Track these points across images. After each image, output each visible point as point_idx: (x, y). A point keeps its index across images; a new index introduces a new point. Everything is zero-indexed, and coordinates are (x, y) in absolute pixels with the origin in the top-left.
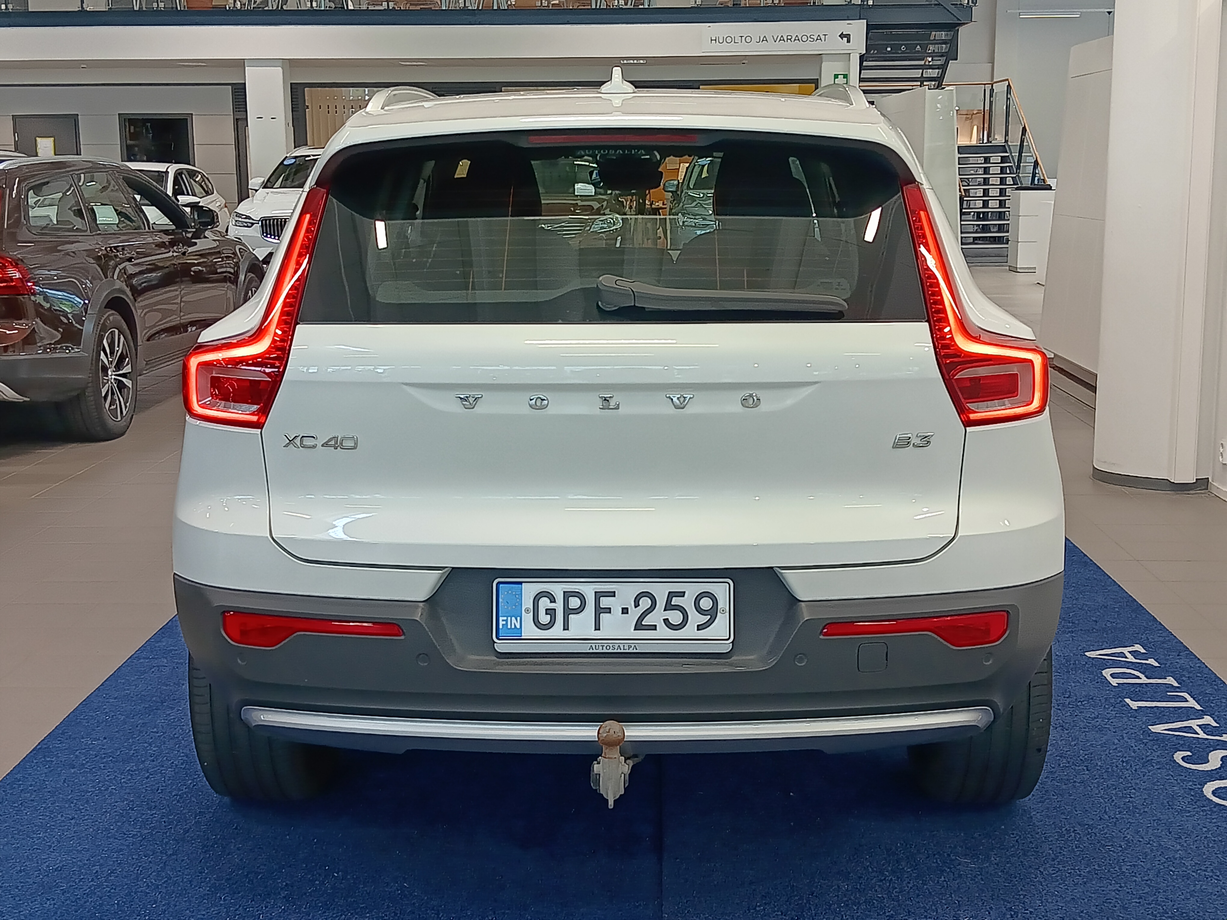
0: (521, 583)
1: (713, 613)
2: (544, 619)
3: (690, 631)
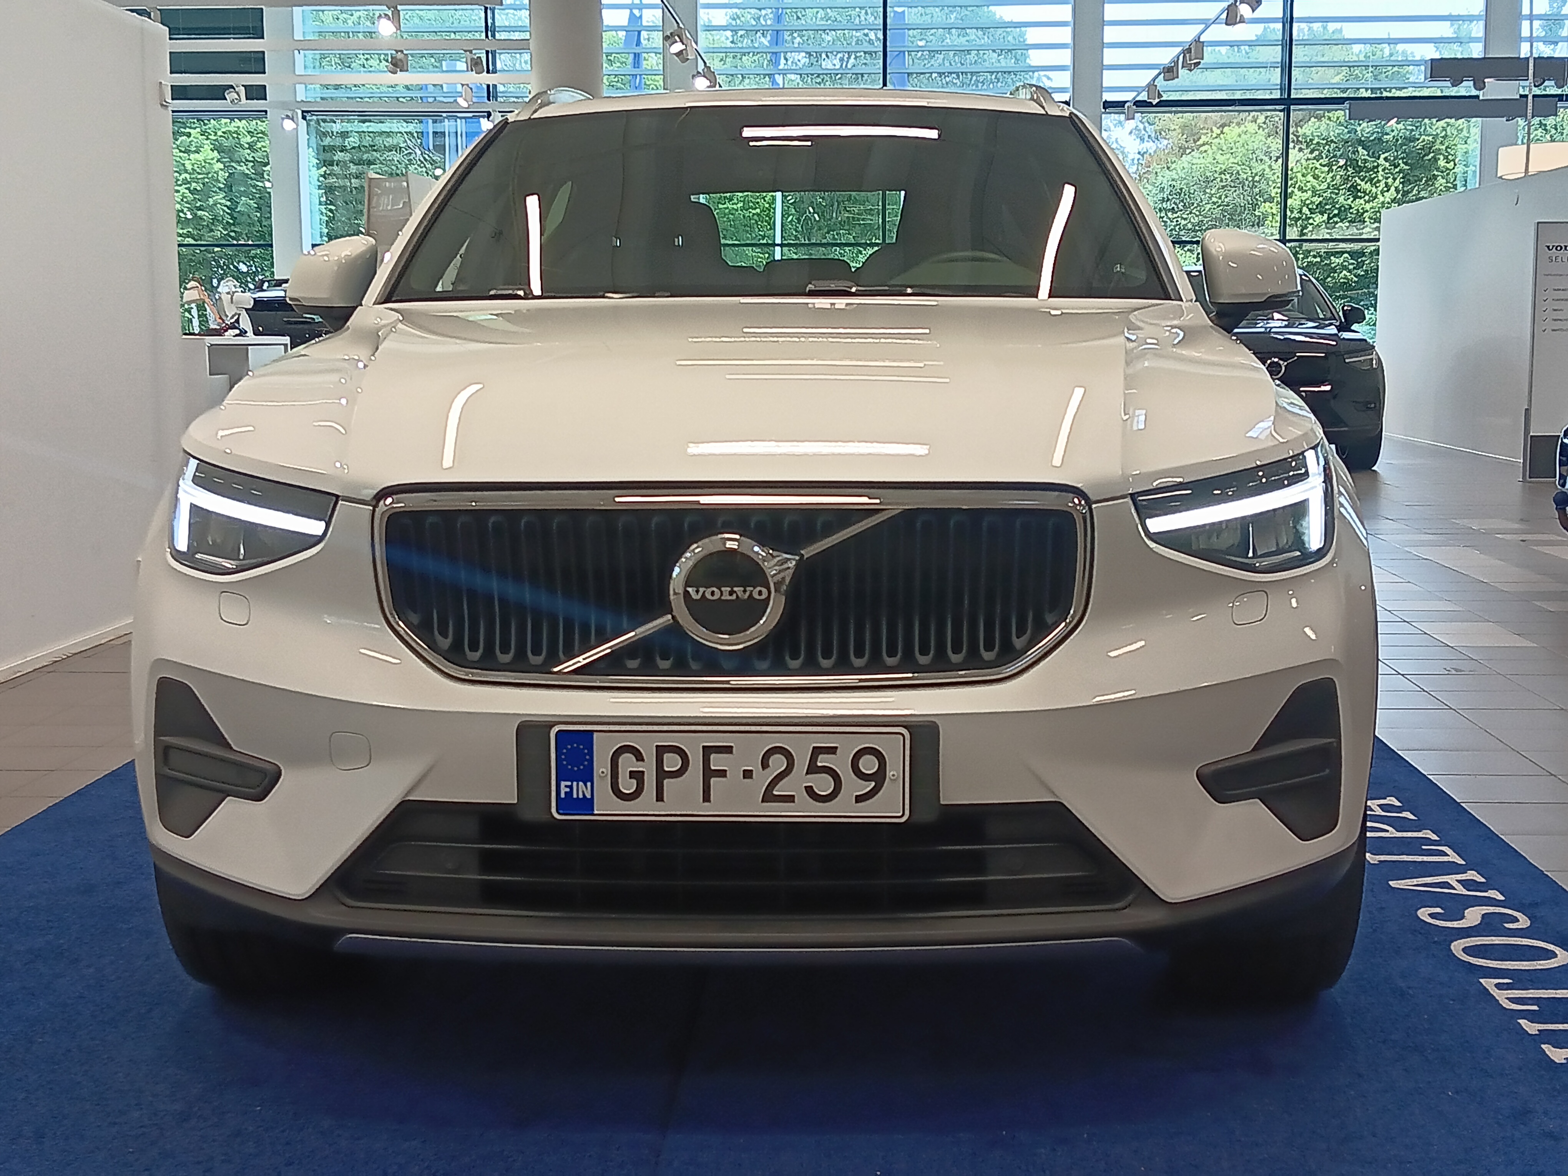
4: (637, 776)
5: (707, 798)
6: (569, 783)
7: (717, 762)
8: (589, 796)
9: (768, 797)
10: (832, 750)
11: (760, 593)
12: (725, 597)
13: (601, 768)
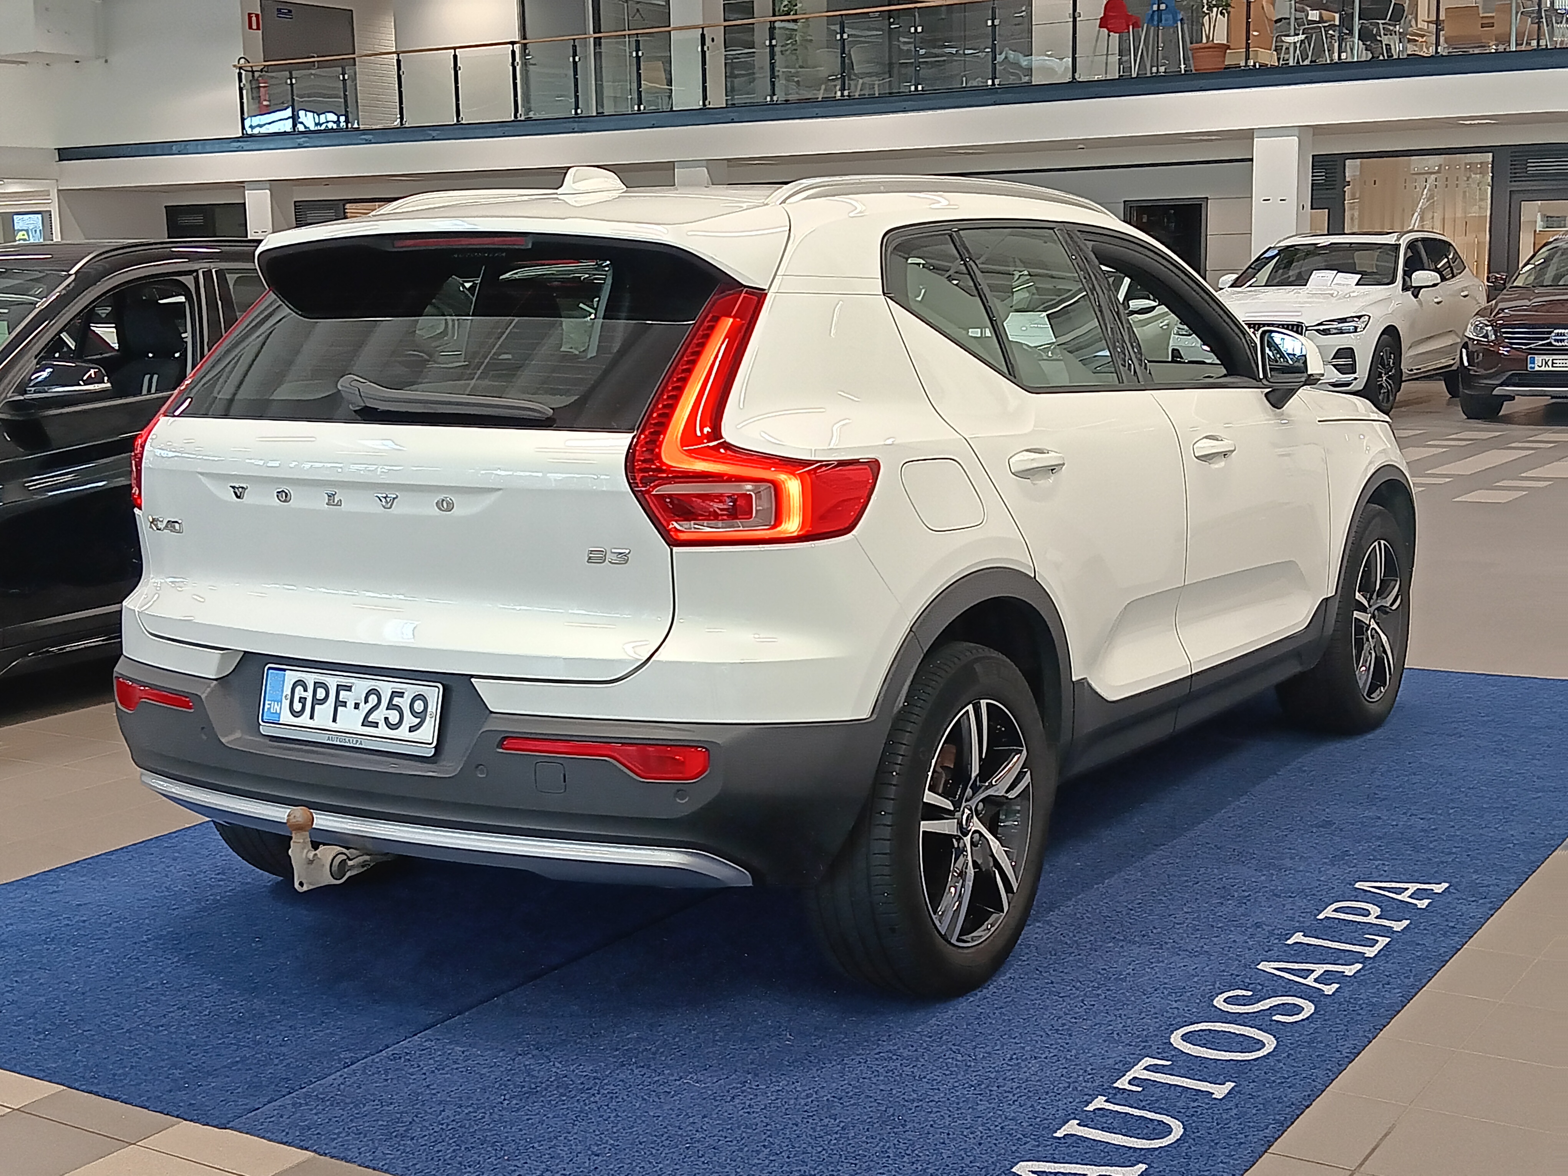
0: (284, 670)
1: (422, 716)
2: (297, 707)
3: (403, 732)
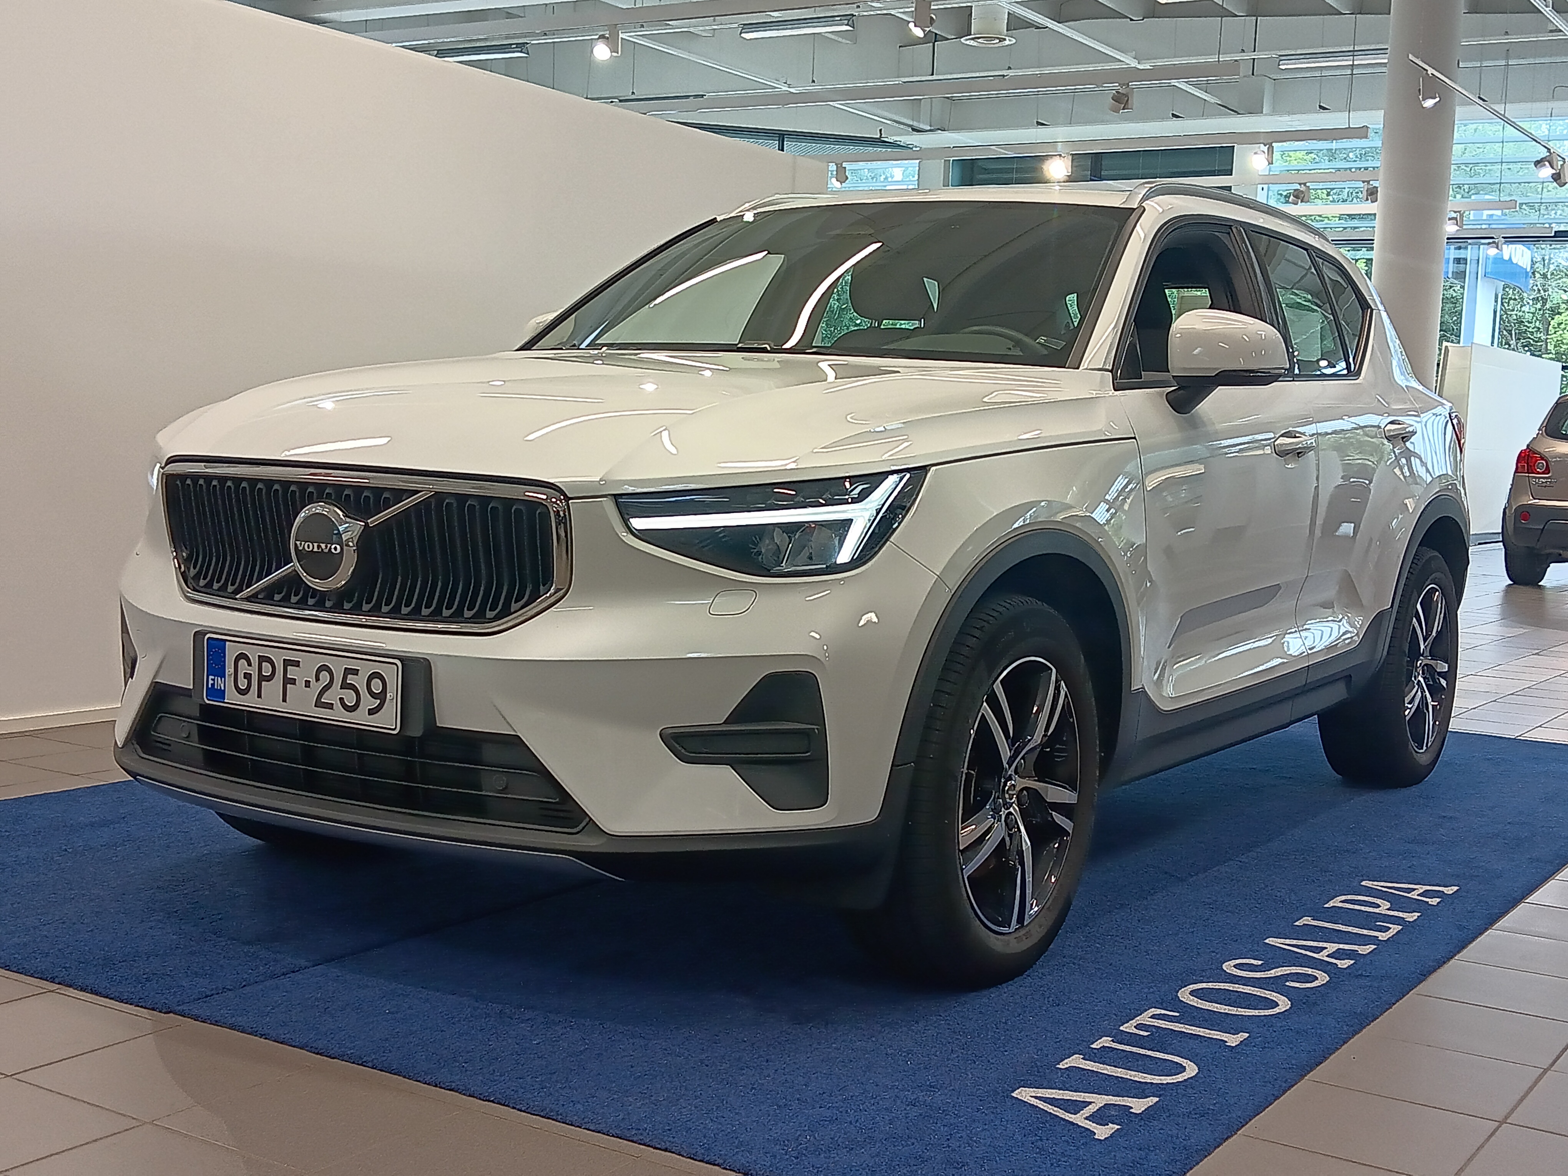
4: (248, 676)
5: (284, 700)
6: (213, 677)
7: (292, 672)
8: (223, 688)
9: (319, 704)
10: (356, 672)
11: (335, 549)
12: (316, 549)
13: (230, 670)
